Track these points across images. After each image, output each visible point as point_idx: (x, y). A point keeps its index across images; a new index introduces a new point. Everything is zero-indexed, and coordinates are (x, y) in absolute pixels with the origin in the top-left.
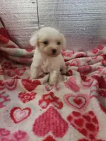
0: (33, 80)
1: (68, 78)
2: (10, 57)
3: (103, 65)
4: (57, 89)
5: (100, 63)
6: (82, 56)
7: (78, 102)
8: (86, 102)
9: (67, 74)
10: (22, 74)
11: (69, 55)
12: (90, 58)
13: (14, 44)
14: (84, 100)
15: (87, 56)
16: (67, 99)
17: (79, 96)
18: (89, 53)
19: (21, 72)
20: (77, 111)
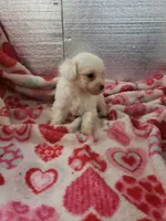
0: (56, 126)
1: (111, 122)
2: (17, 88)
3: (163, 103)
4: (96, 141)
5: (158, 101)
6: (131, 89)
7: (129, 160)
8: (141, 161)
9: (109, 117)
10: (37, 117)
11: (110, 87)
12: (143, 92)
13: (23, 68)
14: (138, 158)
15: (137, 89)
16: (112, 156)
17: (130, 151)
18: (141, 85)
19: (36, 112)
20: (130, 175)
